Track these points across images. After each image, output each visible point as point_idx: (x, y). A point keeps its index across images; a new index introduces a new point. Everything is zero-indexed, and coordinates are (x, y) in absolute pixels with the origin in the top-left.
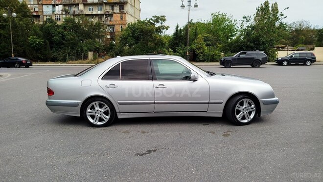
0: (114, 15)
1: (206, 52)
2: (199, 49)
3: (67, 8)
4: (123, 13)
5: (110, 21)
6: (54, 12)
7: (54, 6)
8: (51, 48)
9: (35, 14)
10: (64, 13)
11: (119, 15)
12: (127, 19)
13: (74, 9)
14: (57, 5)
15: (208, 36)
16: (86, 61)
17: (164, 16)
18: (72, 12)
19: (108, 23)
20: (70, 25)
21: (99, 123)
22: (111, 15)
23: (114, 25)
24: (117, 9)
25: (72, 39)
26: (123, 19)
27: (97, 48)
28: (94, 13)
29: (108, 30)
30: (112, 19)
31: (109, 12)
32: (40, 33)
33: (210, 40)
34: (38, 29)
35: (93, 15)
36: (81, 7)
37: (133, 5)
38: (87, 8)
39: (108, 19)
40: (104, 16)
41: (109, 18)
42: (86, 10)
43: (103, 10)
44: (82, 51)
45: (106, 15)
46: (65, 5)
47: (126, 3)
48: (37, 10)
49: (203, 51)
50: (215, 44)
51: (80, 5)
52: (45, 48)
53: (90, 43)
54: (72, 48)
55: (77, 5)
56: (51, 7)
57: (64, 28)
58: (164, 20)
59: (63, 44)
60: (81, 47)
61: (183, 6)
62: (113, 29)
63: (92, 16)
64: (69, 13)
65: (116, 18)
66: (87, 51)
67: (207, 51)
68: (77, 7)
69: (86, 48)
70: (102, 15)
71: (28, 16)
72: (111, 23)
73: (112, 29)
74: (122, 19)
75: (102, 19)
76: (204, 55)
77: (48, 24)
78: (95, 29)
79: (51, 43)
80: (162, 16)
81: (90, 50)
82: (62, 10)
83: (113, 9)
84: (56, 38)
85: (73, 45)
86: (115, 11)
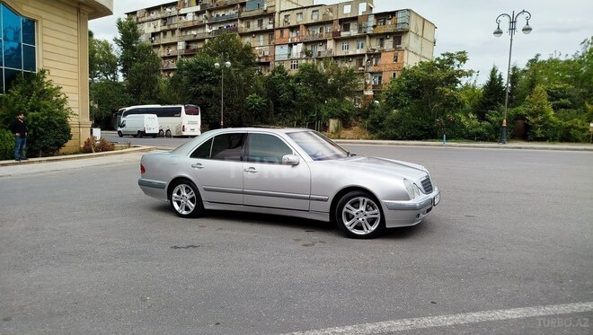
0: (383, 54)
1: (552, 122)
2: (534, 115)
3: (309, 48)
4: (399, 49)
5: (376, 65)
6: (289, 55)
7: (291, 45)
8: (277, 112)
9: (263, 60)
10: (304, 56)
11: (392, 54)
12: (405, 61)
13: (320, 49)
14: (296, 44)
15: (564, 88)
16: (324, 134)
17: (464, 52)
18: (315, 55)
19: (371, 69)
20: (307, 75)
21: (184, 213)
22: (378, 55)
23: (381, 73)
24: (388, 44)
25: (306, 98)
26: (399, 61)
27: (344, 112)
28: (351, 53)
29: (371, 80)
30: (379, 62)
31: (374, 50)
32: (262, 89)
33: (568, 96)
34: (260, 84)
35: (349, 57)
36: (330, 44)
37: (420, 33)
38: (340, 45)
39: (372, 62)
40: (366, 58)
41: (374, 60)
42: (338, 49)
43: (364, 47)
44: (319, 118)
45: (369, 55)
46: (306, 44)
47: (406, 32)
48: (267, 53)
49: (544, 120)
50: (583, 104)
51: (328, 42)
52: (268, 113)
53: (334, 105)
54: (306, 113)
55: (325, 42)
56: (286, 47)
57: (298, 80)
58: (464, 60)
59: (294, 106)
60: (319, 111)
61: (499, 32)
62: (380, 78)
63: (347, 58)
64: (312, 55)
65: (386, 59)
66: (327, 118)
67: (553, 118)
68: (324, 46)
69: (326, 113)
70: (363, 55)
71: (251, 64)
72: (377, 69)
73: (377, 80)
74: (396, 60)
75: (362, 63)
76: (546, 127)
77: (277, 75)
78: (344, 81)
79: (277, 104)
80: (460, 53)
81: (333, 117)
82: (302, 52)
83: (382, 45)
84: (285, 96)
85: (307, 109)
86: (385, 48)
